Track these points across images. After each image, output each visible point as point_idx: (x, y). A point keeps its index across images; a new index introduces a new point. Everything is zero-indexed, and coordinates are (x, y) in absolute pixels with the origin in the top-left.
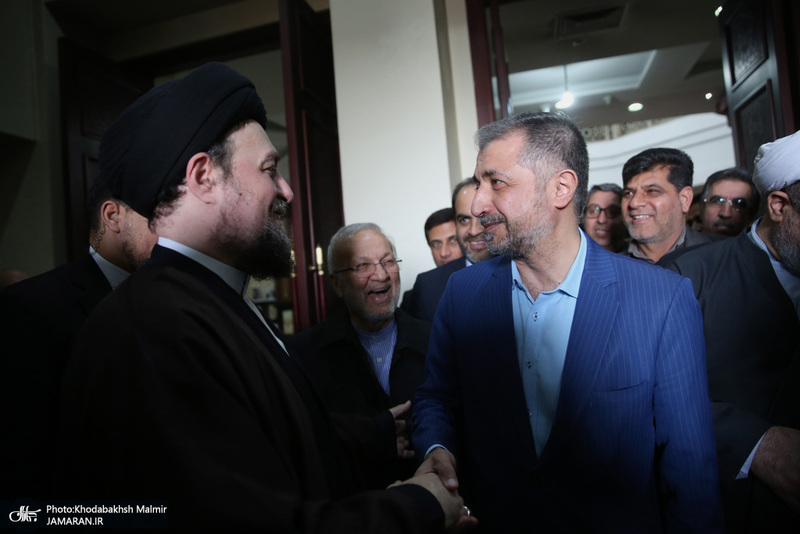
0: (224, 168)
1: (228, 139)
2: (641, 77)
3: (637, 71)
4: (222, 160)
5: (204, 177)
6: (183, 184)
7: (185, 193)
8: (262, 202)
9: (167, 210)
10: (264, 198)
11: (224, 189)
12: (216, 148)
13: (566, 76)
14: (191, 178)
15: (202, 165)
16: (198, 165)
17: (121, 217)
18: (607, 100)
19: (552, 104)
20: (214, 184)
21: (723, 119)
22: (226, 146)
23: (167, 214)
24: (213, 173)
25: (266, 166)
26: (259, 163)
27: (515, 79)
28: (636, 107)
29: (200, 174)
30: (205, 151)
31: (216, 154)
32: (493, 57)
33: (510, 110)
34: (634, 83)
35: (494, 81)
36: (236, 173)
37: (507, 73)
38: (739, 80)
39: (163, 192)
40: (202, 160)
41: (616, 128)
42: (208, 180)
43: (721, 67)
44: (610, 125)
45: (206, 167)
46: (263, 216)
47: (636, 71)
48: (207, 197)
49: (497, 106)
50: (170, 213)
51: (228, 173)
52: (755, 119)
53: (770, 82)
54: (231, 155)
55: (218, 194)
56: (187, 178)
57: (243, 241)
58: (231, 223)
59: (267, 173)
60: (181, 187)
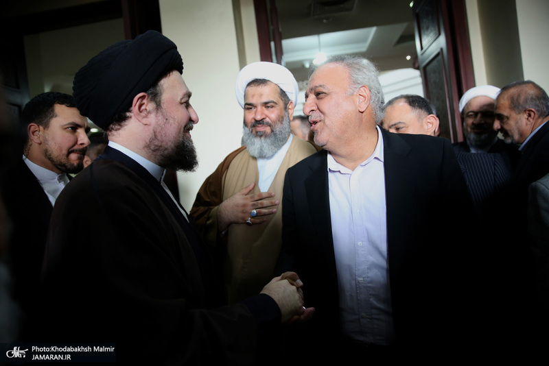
0: (156, 103)
1: (159, 84)
2: (367, 44)
4: (155, 97)
5: (143, 107)
6: (130, 111)
7: (131, 117)
8: (179, 124)
9: (117, 127)
10: (181, 121)
11: (156, 116)
12: (151, 90)
13: (319, 42)
14: (135, 108)
15: (142, 101)
16: (140, 100)
17: (41, 133)
19: (311, 61)
20: (149, 112)
21: (417, 73)
22: (158, 89)
24: (149, 106)
25: (183, 101)
26: (179, 99)
27: (286, 43)
29: (140, 106)
30: (145, 91)
31: (151, 94)
32: (271, 27)
34: (363, 47)
35: (272, 44)
36: (164, 106)
37: (281, 39)
38: (425, 48)
39: (117, 116)
40: (143, 97)
42: (146, 109)
43: (414, 39)
45: (145, 101)
47: (364, 40)
48: (145, 121)
50: (119, 129)
51: (158, 106)
52: (435, 72)
53: (442, 49)
54: (161, 94)
55: (152, 119)
56: (133, 108)
57: (166, 149)
58: (159, 138)
59: (184, 105)
60: (128, 114)
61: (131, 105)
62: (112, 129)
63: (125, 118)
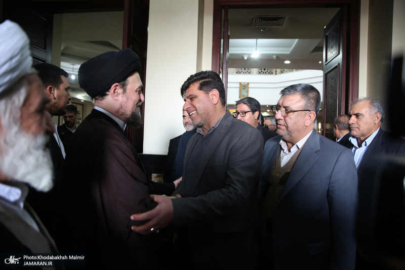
0: (124, 89)
2: (291, 49)
3: (290, 46)
4: (124, 86)
5: (116, 91)
6: (109, 92)
7: (109, 95)
8: (134, 103)
9: (101, 99)
10: (135, 101)
11: (122, 96)
12: (122, 82)
13: (257, 43)
14: (112, 90)
16: (115, 87)
18: (275, 57)
19: (249, 55)
20: (119, 94)
23: (100, 100)
24: (120, 91)
26: (136, 89)
27: (231, 41)
28: (287, 62)
30: (118, 83)
31: (122, 84)
32: (223, 30)
33: (228, 55)
34: (288, 51)
35: (222, 40)
36: (128, 91)
37: (229, 38)
38: (328, 61)
39: (101, 93)
41: (278, 70)
42: (118, 92)
44: (276, 68)
45: (118, 87)
46: (134, 107)
48: (116, 98)
49: (222, 52)
51: (124, 91)
52: (332, 79)
53: (339, 64)
54: (127, 85)
55: (120, 98)
56: (111, 90)
57: (127, 115)
58: (123, 108)
59: (137, 92)
60: (107, 93)
61: (110, 88)
62: (98, 99)
63: (106, 95)
